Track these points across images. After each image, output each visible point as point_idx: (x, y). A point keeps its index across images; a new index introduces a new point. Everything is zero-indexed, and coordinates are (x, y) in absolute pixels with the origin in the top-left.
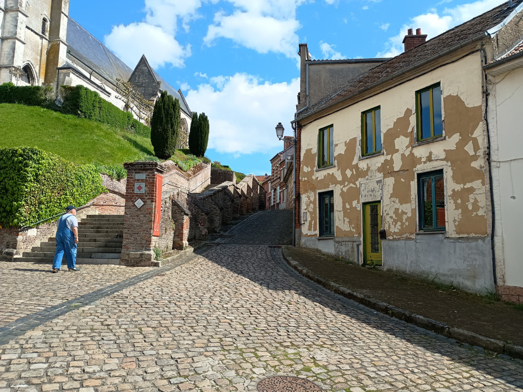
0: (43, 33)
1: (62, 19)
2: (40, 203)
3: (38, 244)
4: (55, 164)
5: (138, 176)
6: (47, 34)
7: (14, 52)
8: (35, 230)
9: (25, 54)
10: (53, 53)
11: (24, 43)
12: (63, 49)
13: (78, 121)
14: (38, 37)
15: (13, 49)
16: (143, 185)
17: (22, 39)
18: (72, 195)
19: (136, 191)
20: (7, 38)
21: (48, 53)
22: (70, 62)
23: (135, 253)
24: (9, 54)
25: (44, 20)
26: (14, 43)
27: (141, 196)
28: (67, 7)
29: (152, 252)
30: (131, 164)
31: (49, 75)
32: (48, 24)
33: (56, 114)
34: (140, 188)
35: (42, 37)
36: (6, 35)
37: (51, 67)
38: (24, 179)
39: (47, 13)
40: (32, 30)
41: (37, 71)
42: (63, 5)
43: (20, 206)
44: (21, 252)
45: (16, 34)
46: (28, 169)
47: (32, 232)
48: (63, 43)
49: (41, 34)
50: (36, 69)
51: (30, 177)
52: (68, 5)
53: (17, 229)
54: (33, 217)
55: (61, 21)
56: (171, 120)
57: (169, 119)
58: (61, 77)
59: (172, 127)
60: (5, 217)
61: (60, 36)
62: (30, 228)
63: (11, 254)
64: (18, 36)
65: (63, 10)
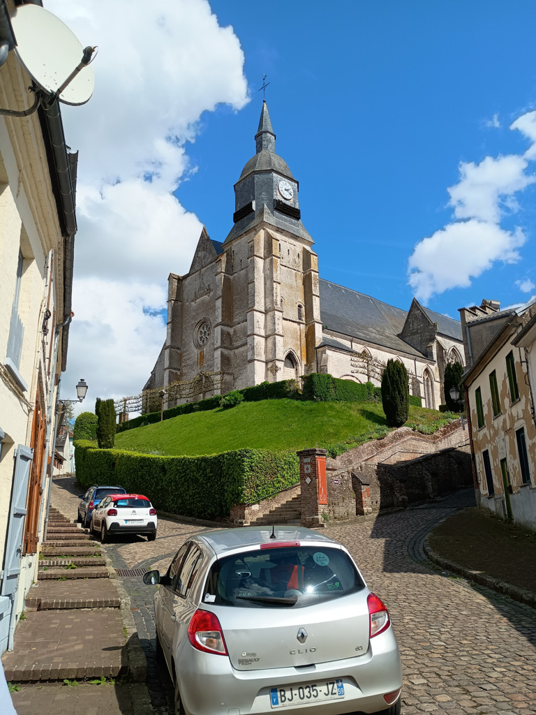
0: (300, 319)
1: (314, 301)
2: (258, 486)
3: (261, 515)
4: (264, 457)
5: (306, 460)
6: (304, 319)
7: (275, 347)
8: (257, 505)
9: (285, 344)
10: (310, 334)
11: (283, 336)
12: (318, 328)
13: (314, 405)
14: (296, 325)
15: (274, 344)
16: (309, 466)
17: (281, 333)
18: (283, 477)
19: (306, 471)
20: (269, 336)
21: (307, 336)
22: (329, 337)
23: (308, 518)
24: (272, 349)
25: (300, 306)
26: (275, 339)
27: (309, 475)
28: (318, 288)
29: (320, 517)
30: (301, 452)
31: (310, 355)
32: (303, 308)
33: (297, 403)
34: (307, 469)
35: (299, 323)
36: (269, 333)
37: (310, 348)
38: (243, 471)
39: (301, 300)
40: (290, 320)
41: (299, 355)
42: (313, 288)
43: (243, 489)
44: (249, 521)
45: (275, 330)
46: (245, 464)
47: (255, 507)
48: (318, 322)
49: (298, 321)
50: (297, 354)
51: (247, 469)
52: (318, 286)
53: (243, 506)
54: (254, 496)
55: (314, 303)
56: (398, 387)
57: (395, 386)
58: (319, 355)
59: (399, 394)
60: (236, 498)
61: (314, 317)
62: (254, 504)
63: (242, 523)
64: (276, 332)
65: (314, 293)
